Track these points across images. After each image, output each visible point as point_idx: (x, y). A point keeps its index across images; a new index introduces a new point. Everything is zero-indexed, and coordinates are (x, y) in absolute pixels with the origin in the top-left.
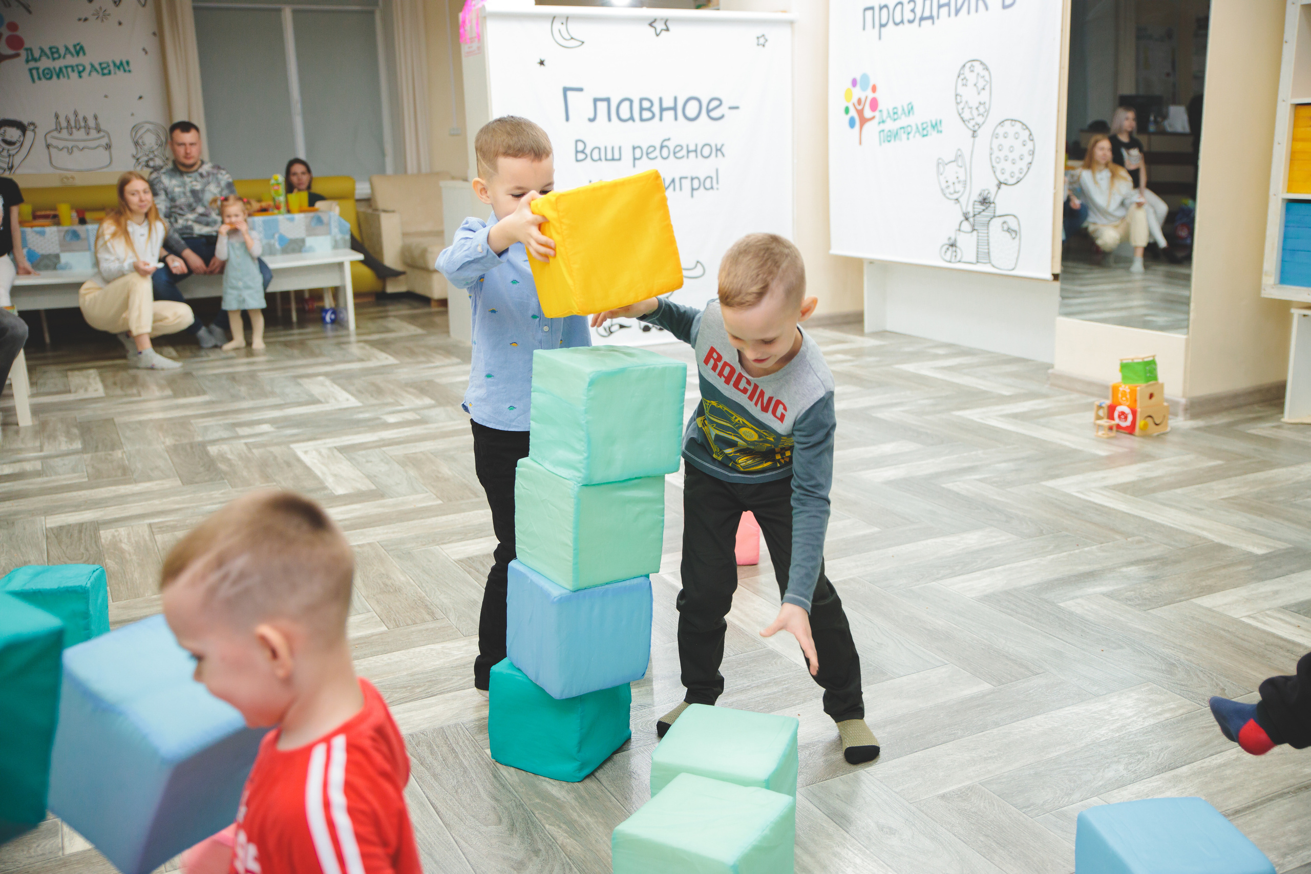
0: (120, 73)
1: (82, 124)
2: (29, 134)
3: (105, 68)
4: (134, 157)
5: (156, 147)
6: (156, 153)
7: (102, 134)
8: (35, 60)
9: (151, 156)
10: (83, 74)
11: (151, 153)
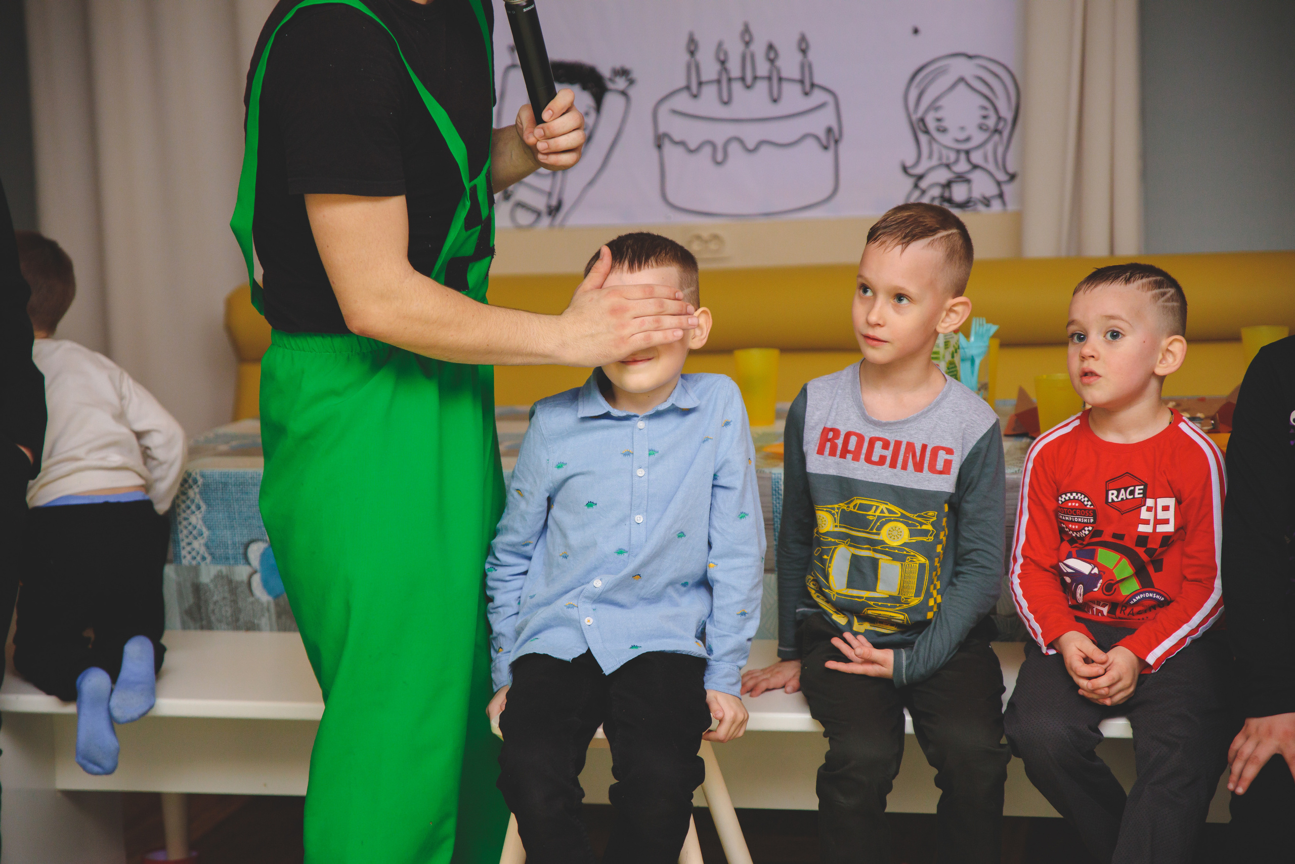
1: (763, 68)
2: (613, 103)
4: (905, 169)
5: (979, 137)
6: (976, 158)
7: (818, 97)
9: (962, 167)
11: (963, 156)
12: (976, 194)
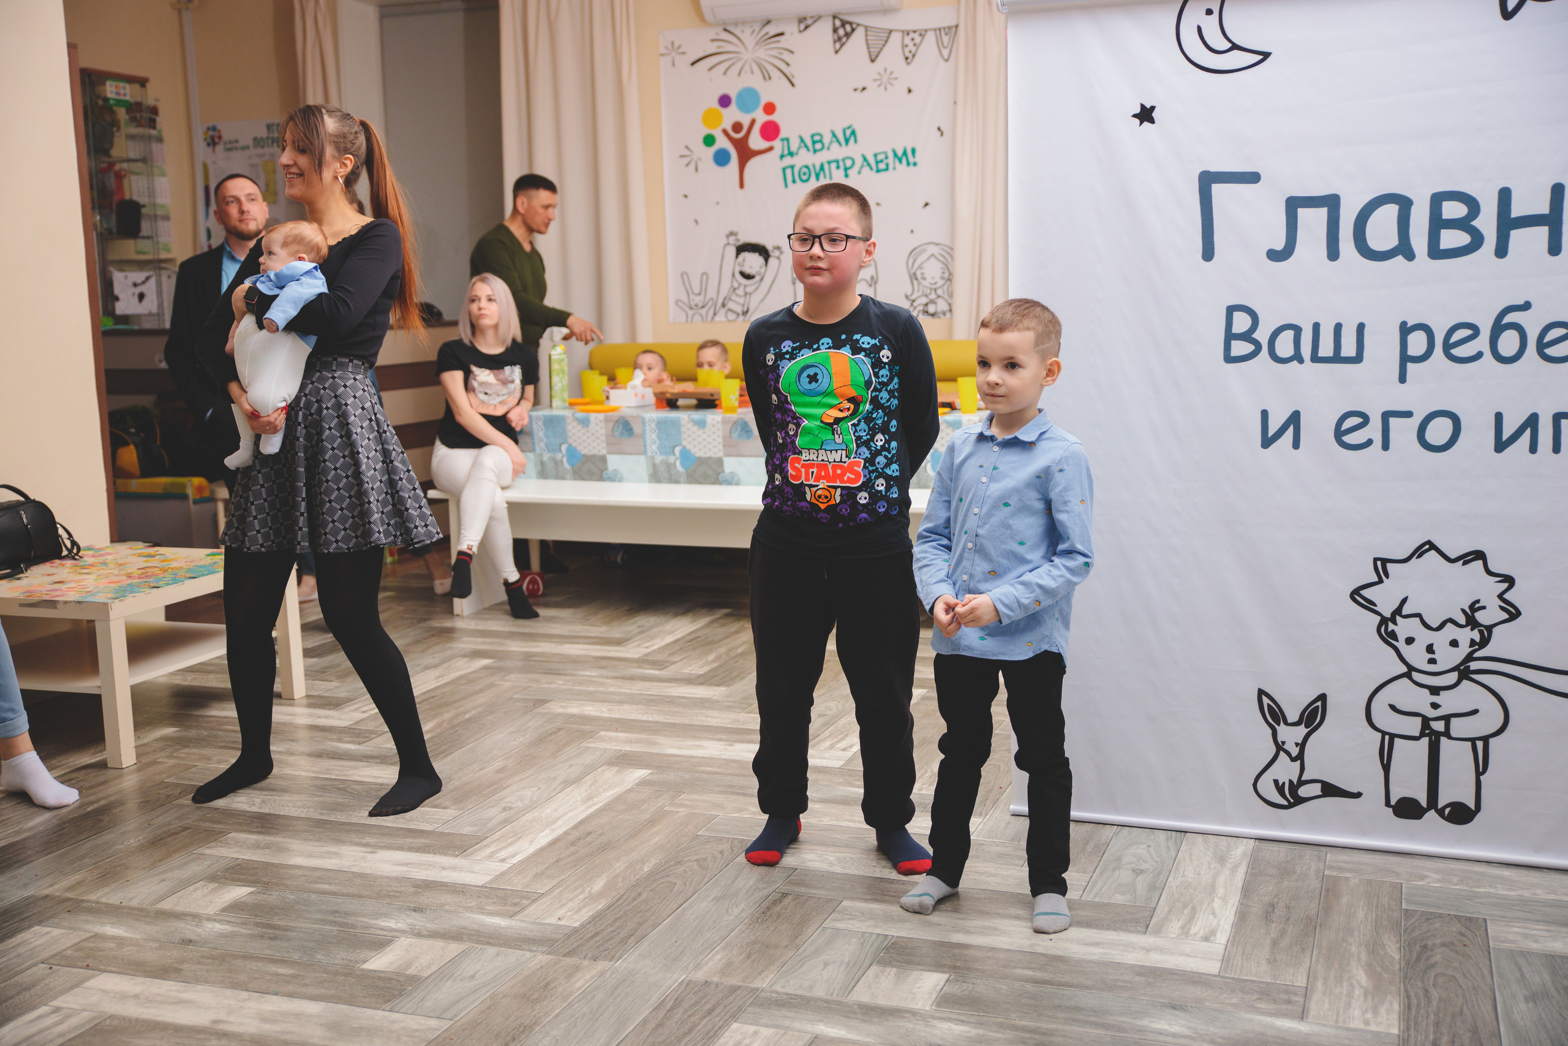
0: (902, 167)
2: (772, 261)
3: (881, 161)
4: (907, 297)
5: (941, 282)
6: (939, 292)
8: (791, 154)
9: (933, 296)
10: (850, 172)
11: (933, 292)
12: (939, 309)
